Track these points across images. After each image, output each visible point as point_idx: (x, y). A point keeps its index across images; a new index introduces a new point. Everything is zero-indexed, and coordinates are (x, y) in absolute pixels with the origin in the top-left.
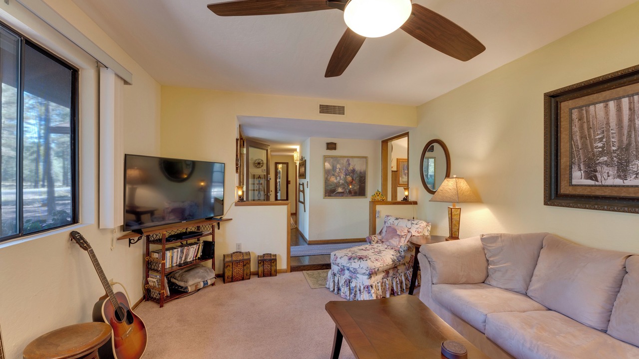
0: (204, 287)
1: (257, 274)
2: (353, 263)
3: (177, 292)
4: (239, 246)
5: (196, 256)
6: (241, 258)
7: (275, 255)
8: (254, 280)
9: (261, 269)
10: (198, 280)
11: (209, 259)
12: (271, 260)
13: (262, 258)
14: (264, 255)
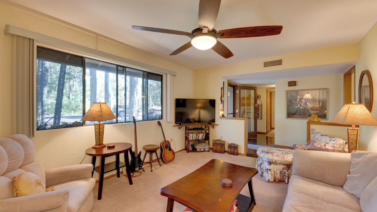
0: (203, 151)
1: (227, 152)
2: (262, 154)
3: (194, 150)
4: (221, 137)
5: (203, 138)
6: (220, 142)
7: (237, 145)
8: (226, 154)
9: (230, 150)
10: (202, 147)
11: (207, 140)
12: (234, 147)
13: (230, 145)
14: (232, 144)
